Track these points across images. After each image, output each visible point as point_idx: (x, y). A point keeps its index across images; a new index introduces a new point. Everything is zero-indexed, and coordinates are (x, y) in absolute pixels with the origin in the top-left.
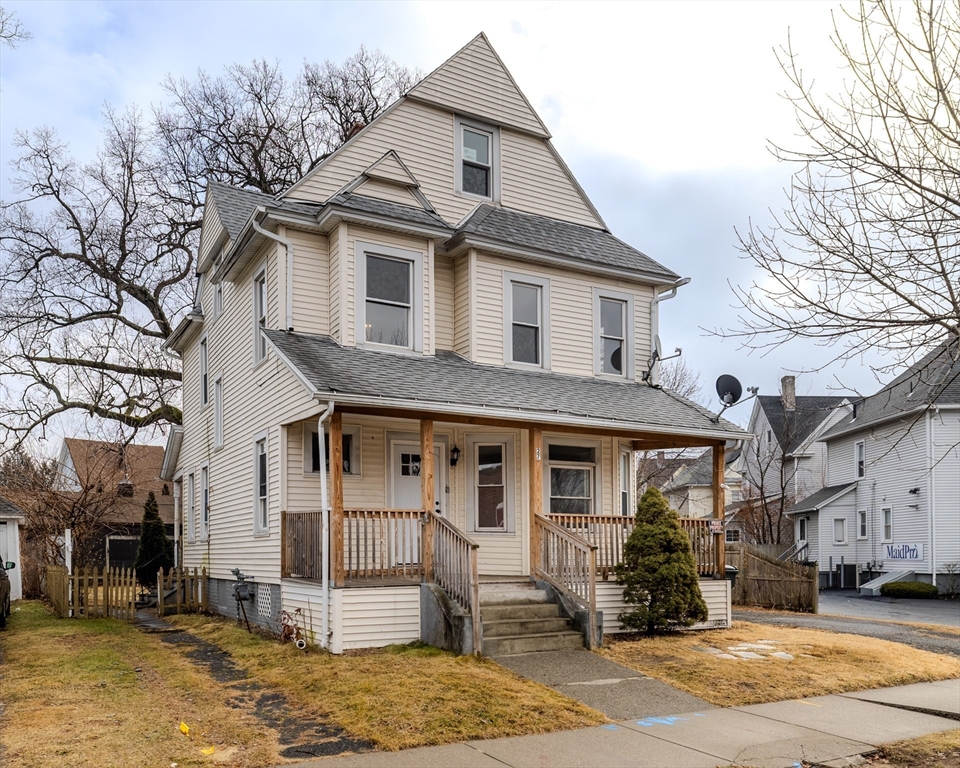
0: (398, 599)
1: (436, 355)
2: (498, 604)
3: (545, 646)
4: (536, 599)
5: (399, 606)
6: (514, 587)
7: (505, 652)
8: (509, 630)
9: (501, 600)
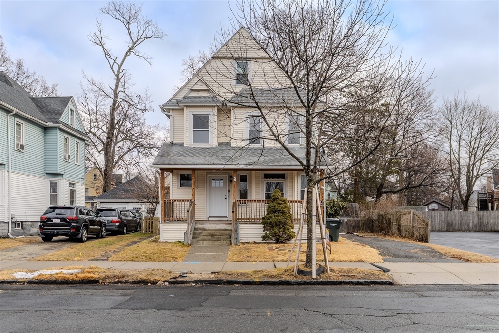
0: (181, 227)
1: (219, 145)
2: (213, 230)
3: (215, 244)
4: (229, 229)
5: (181, 229)
6: (224, 225)
7: (200, 244)
8: (207, 238)
9: (215, 229)
